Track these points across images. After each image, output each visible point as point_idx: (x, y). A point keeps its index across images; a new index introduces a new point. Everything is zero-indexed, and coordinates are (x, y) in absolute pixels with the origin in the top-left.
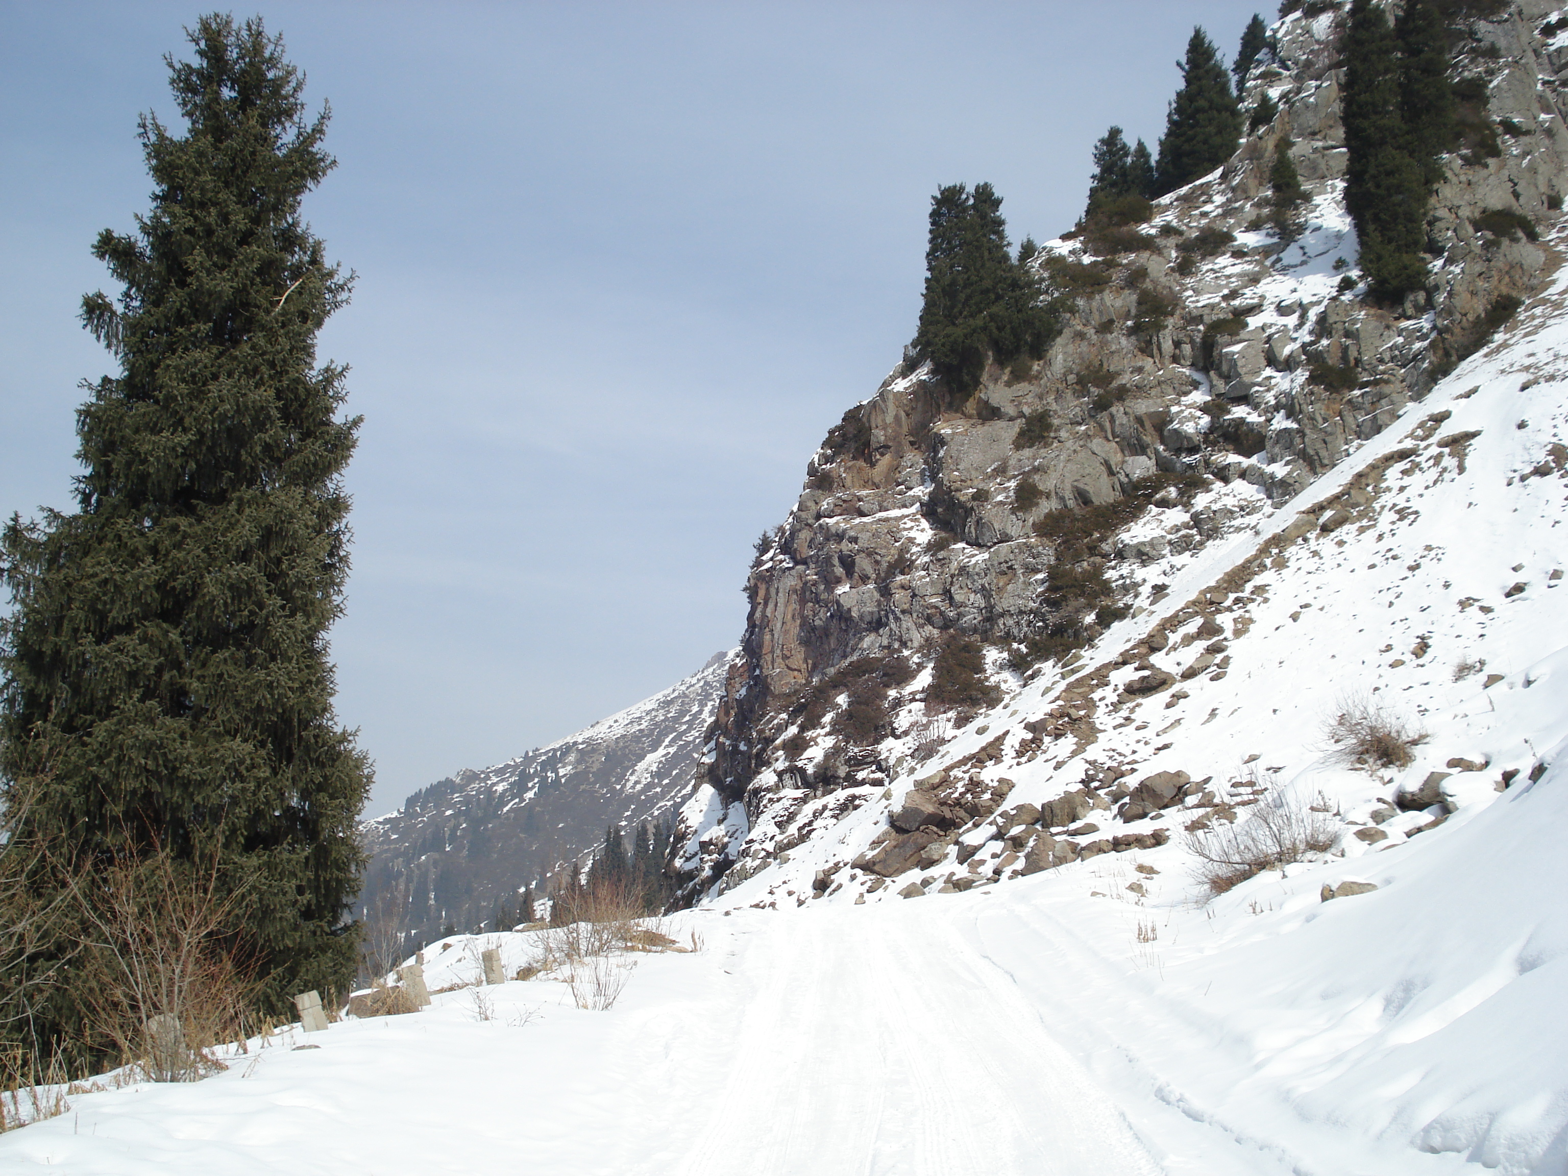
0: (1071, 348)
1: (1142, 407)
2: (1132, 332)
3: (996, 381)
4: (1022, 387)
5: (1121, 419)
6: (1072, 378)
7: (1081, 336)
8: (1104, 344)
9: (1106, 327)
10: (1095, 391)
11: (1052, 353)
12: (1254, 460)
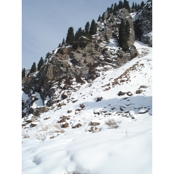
0: (88, 48)
1: (97, 56)
2: (95, 48)
3: (80, 49)
4: (82, 50)
5: (94, 56)
6: (88, 51)
7: (89, 47)
8: (91, 48)
9: (92, 46)
10: (91, 53)
11: (85, 48)
12: (110, 63)
